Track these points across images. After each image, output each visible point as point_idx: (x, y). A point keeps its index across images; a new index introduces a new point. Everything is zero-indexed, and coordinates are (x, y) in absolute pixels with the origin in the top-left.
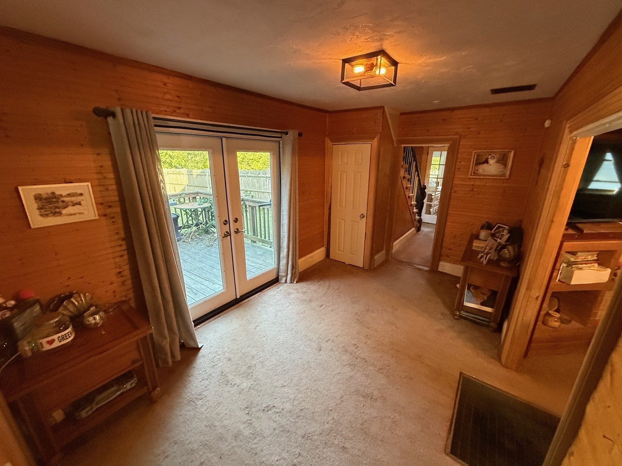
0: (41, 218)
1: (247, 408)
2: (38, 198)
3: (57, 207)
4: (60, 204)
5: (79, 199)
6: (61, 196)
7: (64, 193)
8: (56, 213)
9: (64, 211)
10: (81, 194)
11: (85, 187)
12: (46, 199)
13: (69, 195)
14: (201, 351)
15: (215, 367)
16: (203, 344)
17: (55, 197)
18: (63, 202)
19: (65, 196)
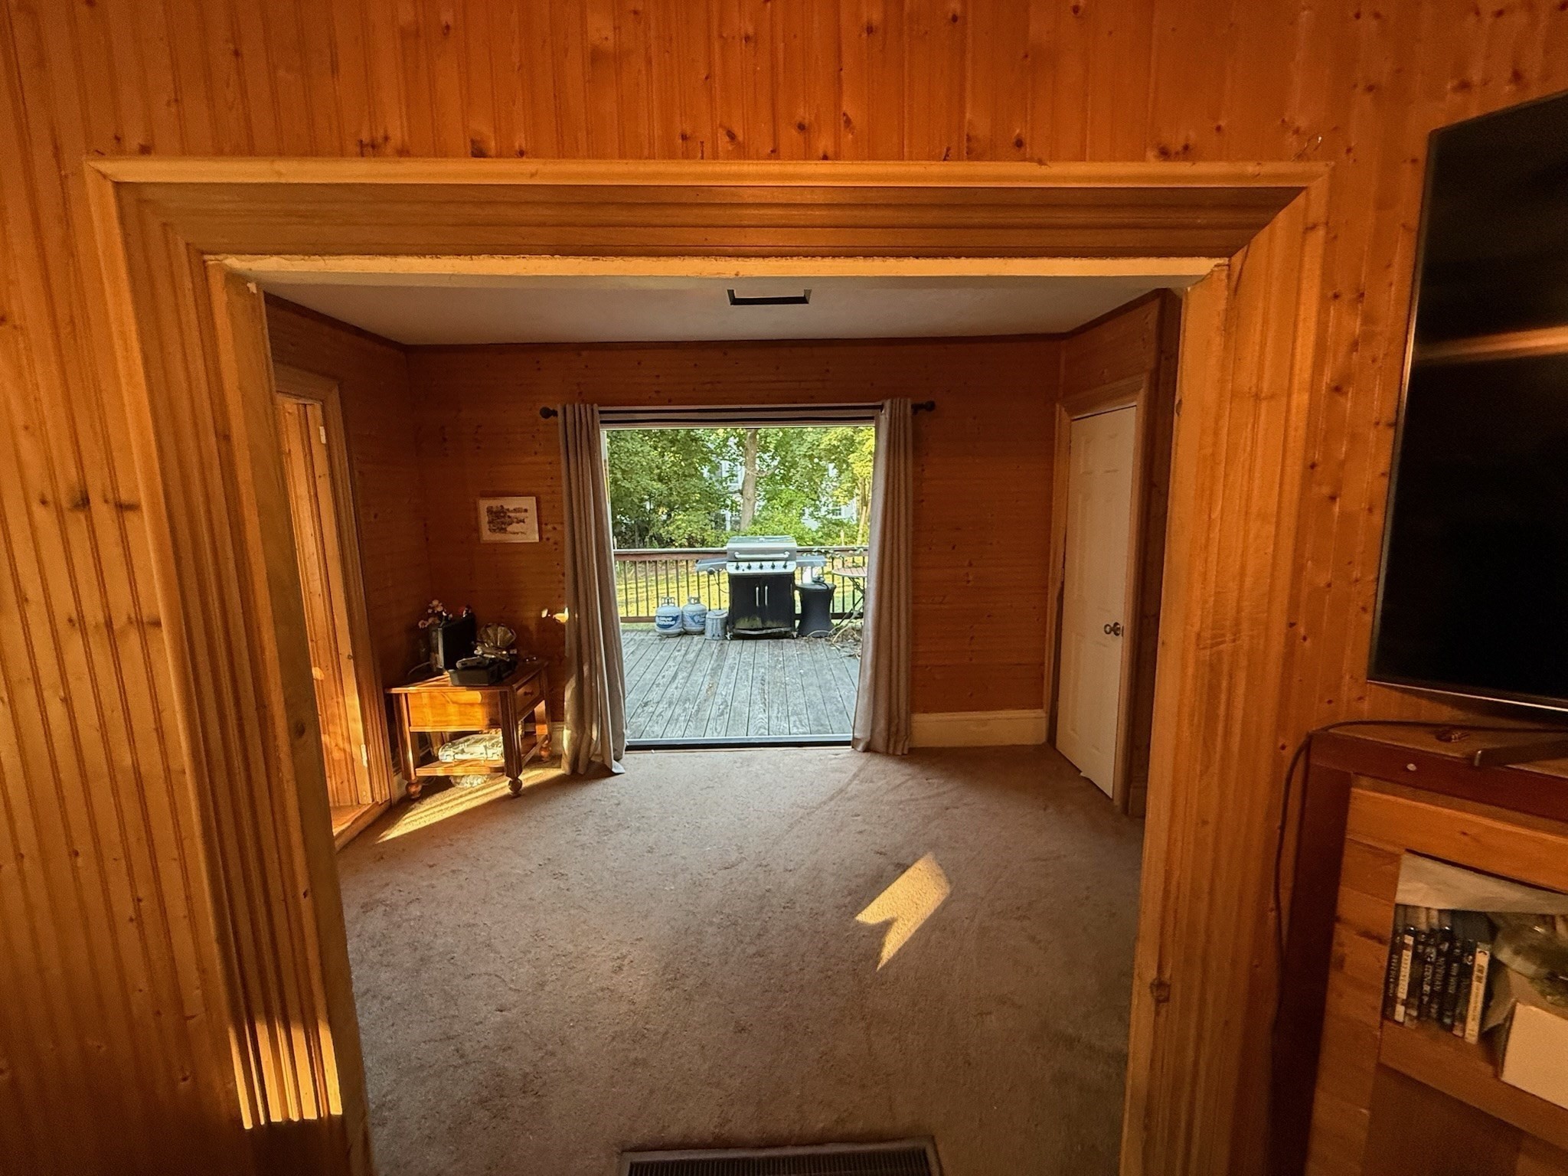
0: (489, 533)
1: (549, 859)
2: (490, 511)
3: (503, 523)
4: (507, 519)
5: (521, 515)
6: (508, 510)
7: (511, 508)
8: (502, 529)
9: (509, 529)
10: (526, 511)
11: (529, 503)
12: (496, 513)
13: (515, 510)
14: (612, 779)
15: (597, 802)
16: (623, 771)
17: (503, 512)
18: (509, 517)
19: (511, 512)
